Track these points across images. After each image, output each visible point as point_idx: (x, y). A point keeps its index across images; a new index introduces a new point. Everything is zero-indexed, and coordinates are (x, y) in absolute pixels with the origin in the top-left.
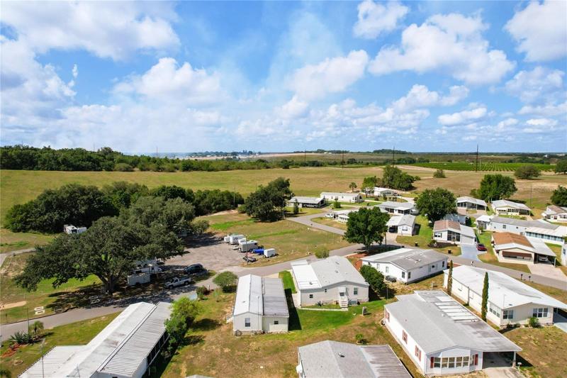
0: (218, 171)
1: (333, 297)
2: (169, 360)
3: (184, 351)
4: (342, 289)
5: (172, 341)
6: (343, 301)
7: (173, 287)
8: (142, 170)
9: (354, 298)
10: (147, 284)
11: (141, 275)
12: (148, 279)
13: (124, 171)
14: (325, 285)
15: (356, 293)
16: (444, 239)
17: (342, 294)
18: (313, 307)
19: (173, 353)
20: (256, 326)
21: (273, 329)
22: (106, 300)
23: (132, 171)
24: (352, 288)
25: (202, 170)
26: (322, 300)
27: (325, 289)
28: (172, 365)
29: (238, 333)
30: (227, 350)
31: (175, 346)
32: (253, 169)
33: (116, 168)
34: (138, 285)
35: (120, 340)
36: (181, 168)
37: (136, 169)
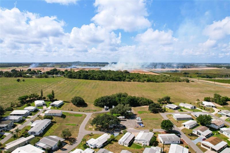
0: (159, 82)
1: (141, 142)
2: (106, 145)
3: (109, 145)
4: (143, 141)
5: (108, 142)
6: (143, 144)
7: (116, 131)
8: (134, 81)
9: (145, 144)
10: (112, 128)
11: (112, 126)
12: (113, 127)
13: (128, 81)
14: (140, 139)
15: (146, 143)
16: (196, 133)
17: (143, 142)
18: (137, 143)
19: (107, 144)
20: (122, 144)
21: (125, 145)
22: (104, 130)
23: (131, 81)
24: (145, 142)
25: (154, 82)
26: (139, 142)
27: (140, 140)
28: (106, 146)
29: (119, 144)
30: (115, 147)
31: (108, 143)
32: (173, 82)
33: (126, 80)
34: (111, 128)
35: (100, 140)
36: (146, 80)
37: (132, 81)
